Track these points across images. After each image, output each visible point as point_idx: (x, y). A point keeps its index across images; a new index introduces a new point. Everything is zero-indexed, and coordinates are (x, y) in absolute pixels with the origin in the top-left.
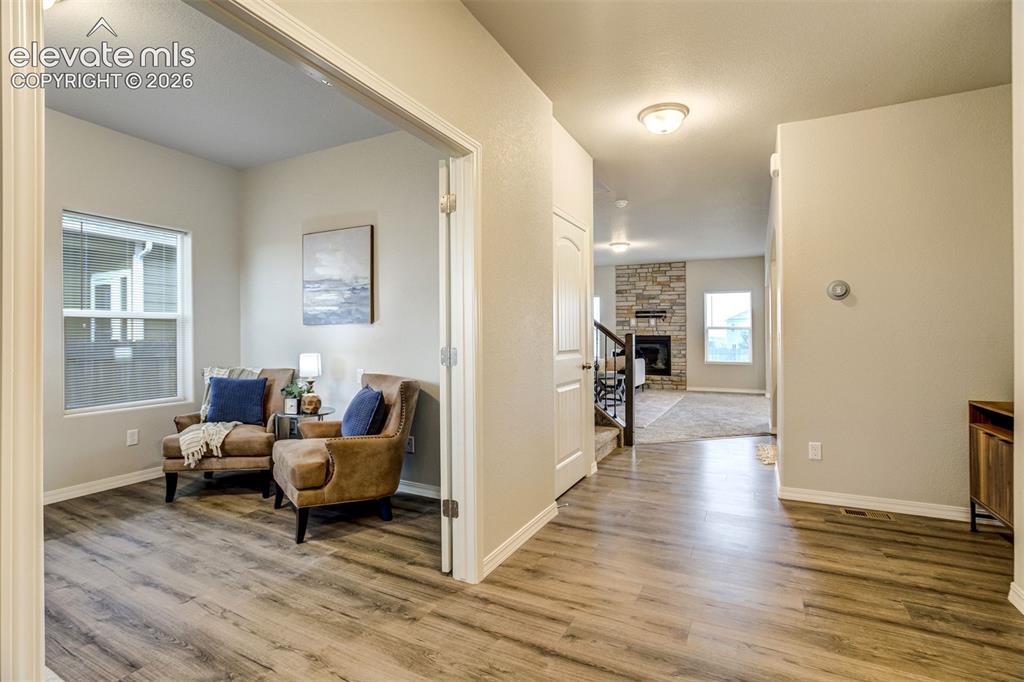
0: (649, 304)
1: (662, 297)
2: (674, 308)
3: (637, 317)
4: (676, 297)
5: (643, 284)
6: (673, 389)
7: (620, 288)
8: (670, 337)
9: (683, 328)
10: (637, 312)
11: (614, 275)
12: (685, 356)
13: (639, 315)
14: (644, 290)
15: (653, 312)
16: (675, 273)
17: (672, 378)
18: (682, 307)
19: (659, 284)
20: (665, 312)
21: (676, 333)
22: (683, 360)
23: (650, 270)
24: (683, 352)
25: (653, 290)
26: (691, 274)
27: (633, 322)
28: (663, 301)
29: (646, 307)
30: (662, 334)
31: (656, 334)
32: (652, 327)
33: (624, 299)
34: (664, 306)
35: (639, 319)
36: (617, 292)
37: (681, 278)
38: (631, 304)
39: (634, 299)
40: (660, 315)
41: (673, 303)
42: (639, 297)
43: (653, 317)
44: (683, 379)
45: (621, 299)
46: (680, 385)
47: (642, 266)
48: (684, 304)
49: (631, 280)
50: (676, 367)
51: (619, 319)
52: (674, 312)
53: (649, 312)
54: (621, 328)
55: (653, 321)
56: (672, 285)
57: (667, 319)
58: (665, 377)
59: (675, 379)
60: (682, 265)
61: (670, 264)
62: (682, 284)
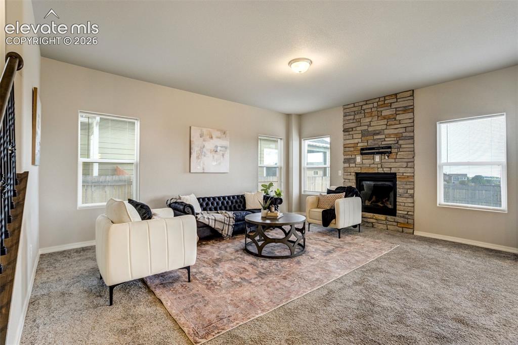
0: (374, 140)
1: (386, 132)
2: (401, 142)
3: (362, 154)
4: (403, 130)
5: (368, 120)
6: (398, 231)
7: (348, 126)
8: (395, 174)
9: (410, 164)
10: (362, 149)
11: (342, 114)
12: (412, 196)
13: (364, 152)
14: (369, 126)
15: (379, 148)
16: (401, 104)
17: (397, 219)
18: (411, 141)
19: (384, 118)
20: (390, 148)
21: (402, 170)
22: (410, 200)
23: (375, 105)
24: (410, 192)
25: (377, 125)
26: (421, 103)
27: (359, 159)
28: (389, 135)
29: (371, 143)
30: (386, 170)
31: (380, 171)
32: (376, 164)
33: (350, 137)
34: (390, 141)
35: (365, 157)
36: (344, 131)
37: (410, 109)
38: (356, 141)
39: (360, 136)
40: (385, 151)
41: (399, 137)
42: (364, 134)
43: (378, 153)
44: (410, 221)
45: (348, 137)
46: (406, 228)
47: (367, 102)
48: (412, 138)
49: (357, 117)
50: (402, 208)
51: (346, 157)
52: (399, 147)
53: (373, 149)
54: (347, 165)
55: (377, 158)
56: (398, 117)
57: (393, 155)
58: (389, 217)
59: (401, 220)
60: (409, 93)
61: (396, 95)
62: (410, 115)
